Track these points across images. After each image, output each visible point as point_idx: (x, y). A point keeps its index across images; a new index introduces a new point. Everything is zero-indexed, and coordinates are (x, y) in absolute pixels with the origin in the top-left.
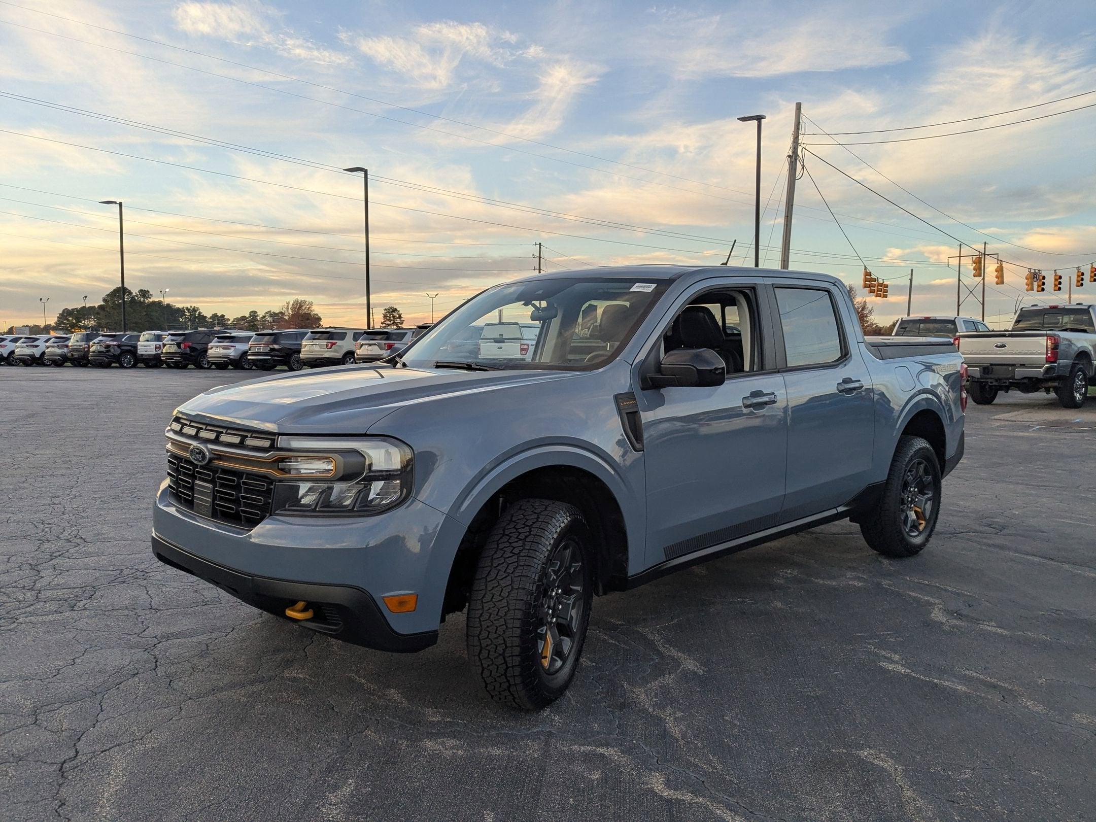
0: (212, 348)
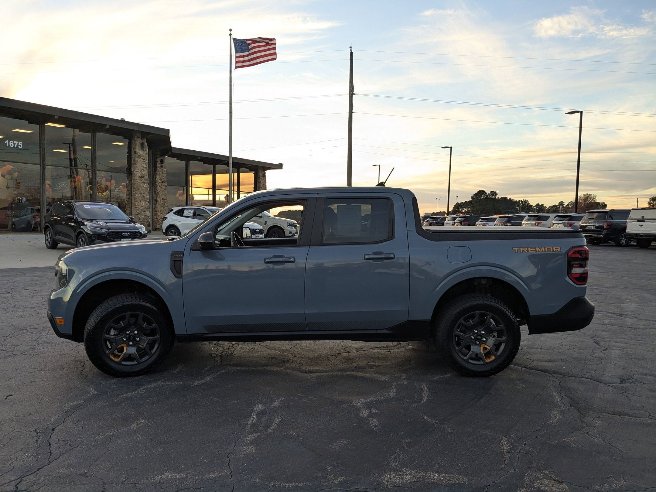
0: (477, 224)
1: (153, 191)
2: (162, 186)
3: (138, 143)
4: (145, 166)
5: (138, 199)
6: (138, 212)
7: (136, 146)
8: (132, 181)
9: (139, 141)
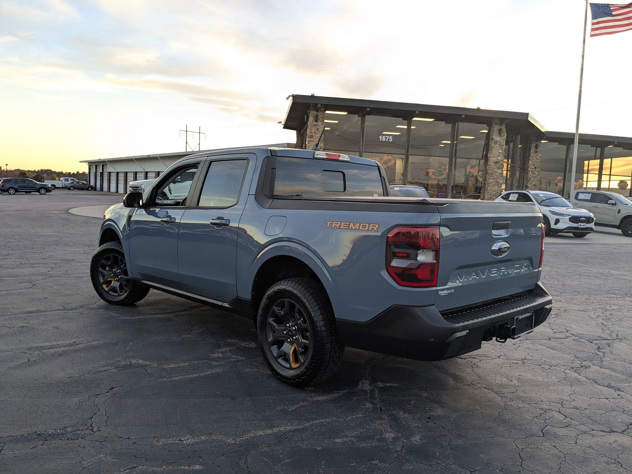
1: (525, 177)
2: (535, 172)
3: (496, 130)
4: (500, 151)
5: (491, 185)
6: (489, 196)
7: (494, 132)
8: (487, 167)
9: (497, 128)
